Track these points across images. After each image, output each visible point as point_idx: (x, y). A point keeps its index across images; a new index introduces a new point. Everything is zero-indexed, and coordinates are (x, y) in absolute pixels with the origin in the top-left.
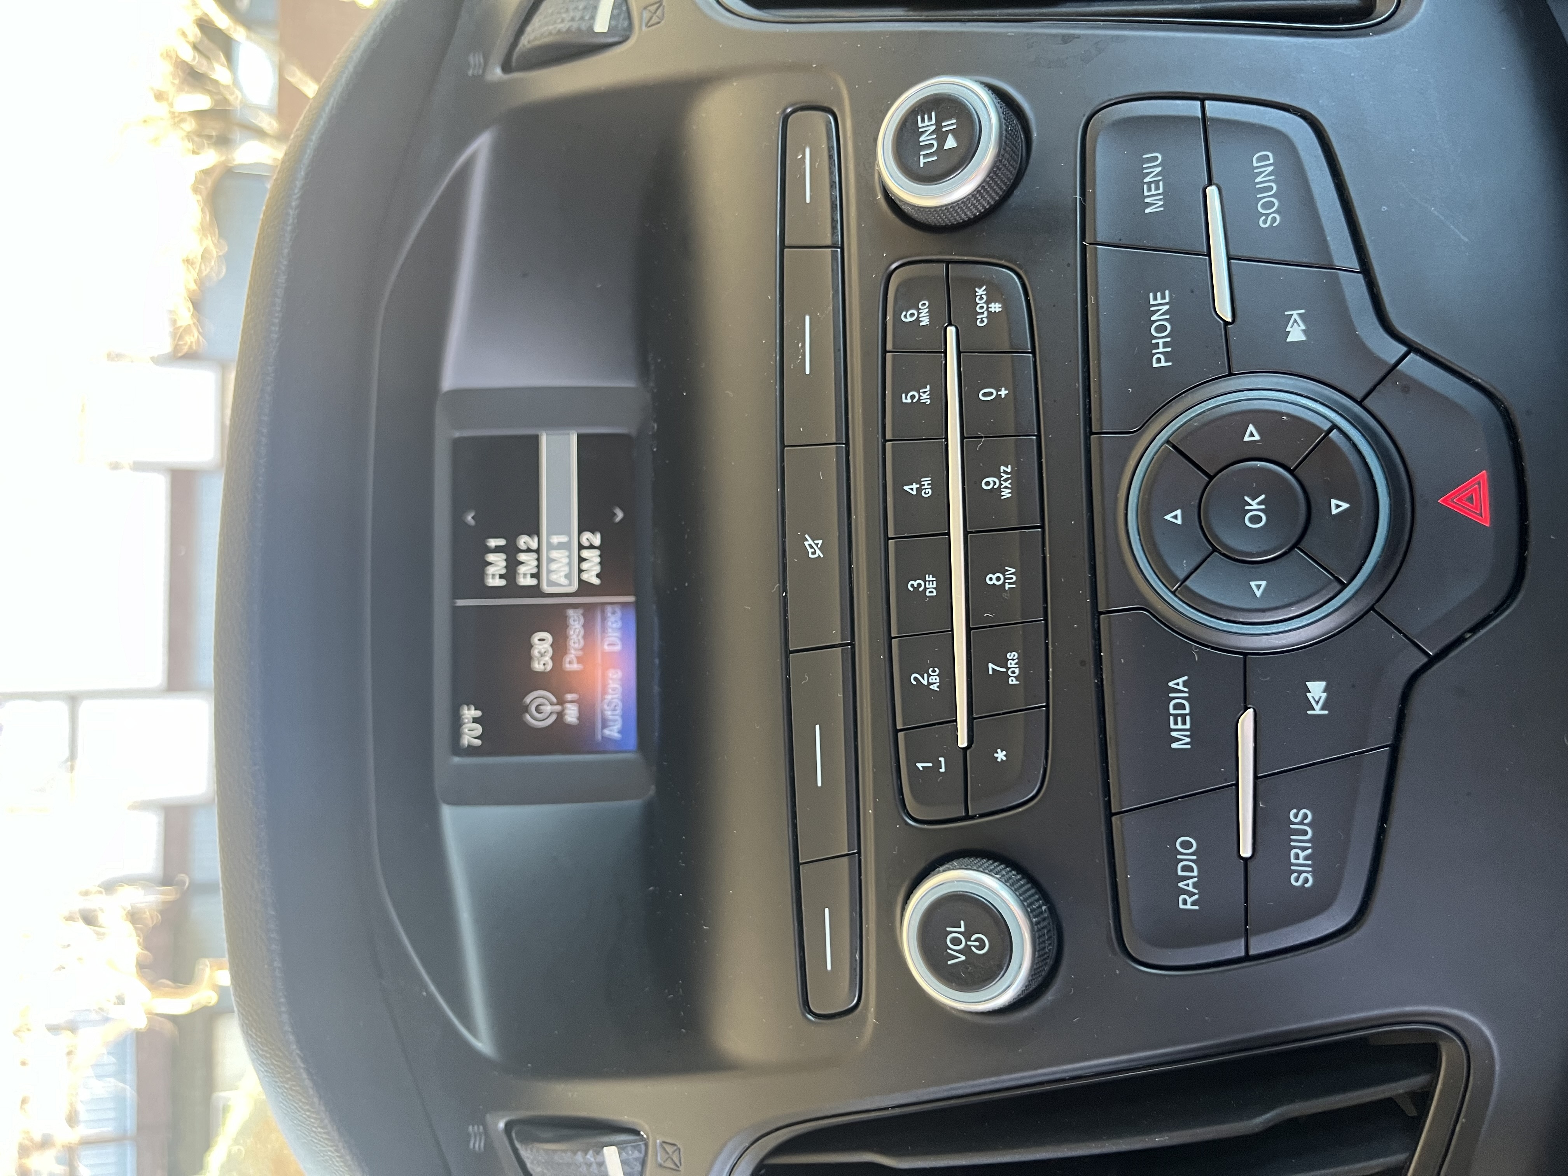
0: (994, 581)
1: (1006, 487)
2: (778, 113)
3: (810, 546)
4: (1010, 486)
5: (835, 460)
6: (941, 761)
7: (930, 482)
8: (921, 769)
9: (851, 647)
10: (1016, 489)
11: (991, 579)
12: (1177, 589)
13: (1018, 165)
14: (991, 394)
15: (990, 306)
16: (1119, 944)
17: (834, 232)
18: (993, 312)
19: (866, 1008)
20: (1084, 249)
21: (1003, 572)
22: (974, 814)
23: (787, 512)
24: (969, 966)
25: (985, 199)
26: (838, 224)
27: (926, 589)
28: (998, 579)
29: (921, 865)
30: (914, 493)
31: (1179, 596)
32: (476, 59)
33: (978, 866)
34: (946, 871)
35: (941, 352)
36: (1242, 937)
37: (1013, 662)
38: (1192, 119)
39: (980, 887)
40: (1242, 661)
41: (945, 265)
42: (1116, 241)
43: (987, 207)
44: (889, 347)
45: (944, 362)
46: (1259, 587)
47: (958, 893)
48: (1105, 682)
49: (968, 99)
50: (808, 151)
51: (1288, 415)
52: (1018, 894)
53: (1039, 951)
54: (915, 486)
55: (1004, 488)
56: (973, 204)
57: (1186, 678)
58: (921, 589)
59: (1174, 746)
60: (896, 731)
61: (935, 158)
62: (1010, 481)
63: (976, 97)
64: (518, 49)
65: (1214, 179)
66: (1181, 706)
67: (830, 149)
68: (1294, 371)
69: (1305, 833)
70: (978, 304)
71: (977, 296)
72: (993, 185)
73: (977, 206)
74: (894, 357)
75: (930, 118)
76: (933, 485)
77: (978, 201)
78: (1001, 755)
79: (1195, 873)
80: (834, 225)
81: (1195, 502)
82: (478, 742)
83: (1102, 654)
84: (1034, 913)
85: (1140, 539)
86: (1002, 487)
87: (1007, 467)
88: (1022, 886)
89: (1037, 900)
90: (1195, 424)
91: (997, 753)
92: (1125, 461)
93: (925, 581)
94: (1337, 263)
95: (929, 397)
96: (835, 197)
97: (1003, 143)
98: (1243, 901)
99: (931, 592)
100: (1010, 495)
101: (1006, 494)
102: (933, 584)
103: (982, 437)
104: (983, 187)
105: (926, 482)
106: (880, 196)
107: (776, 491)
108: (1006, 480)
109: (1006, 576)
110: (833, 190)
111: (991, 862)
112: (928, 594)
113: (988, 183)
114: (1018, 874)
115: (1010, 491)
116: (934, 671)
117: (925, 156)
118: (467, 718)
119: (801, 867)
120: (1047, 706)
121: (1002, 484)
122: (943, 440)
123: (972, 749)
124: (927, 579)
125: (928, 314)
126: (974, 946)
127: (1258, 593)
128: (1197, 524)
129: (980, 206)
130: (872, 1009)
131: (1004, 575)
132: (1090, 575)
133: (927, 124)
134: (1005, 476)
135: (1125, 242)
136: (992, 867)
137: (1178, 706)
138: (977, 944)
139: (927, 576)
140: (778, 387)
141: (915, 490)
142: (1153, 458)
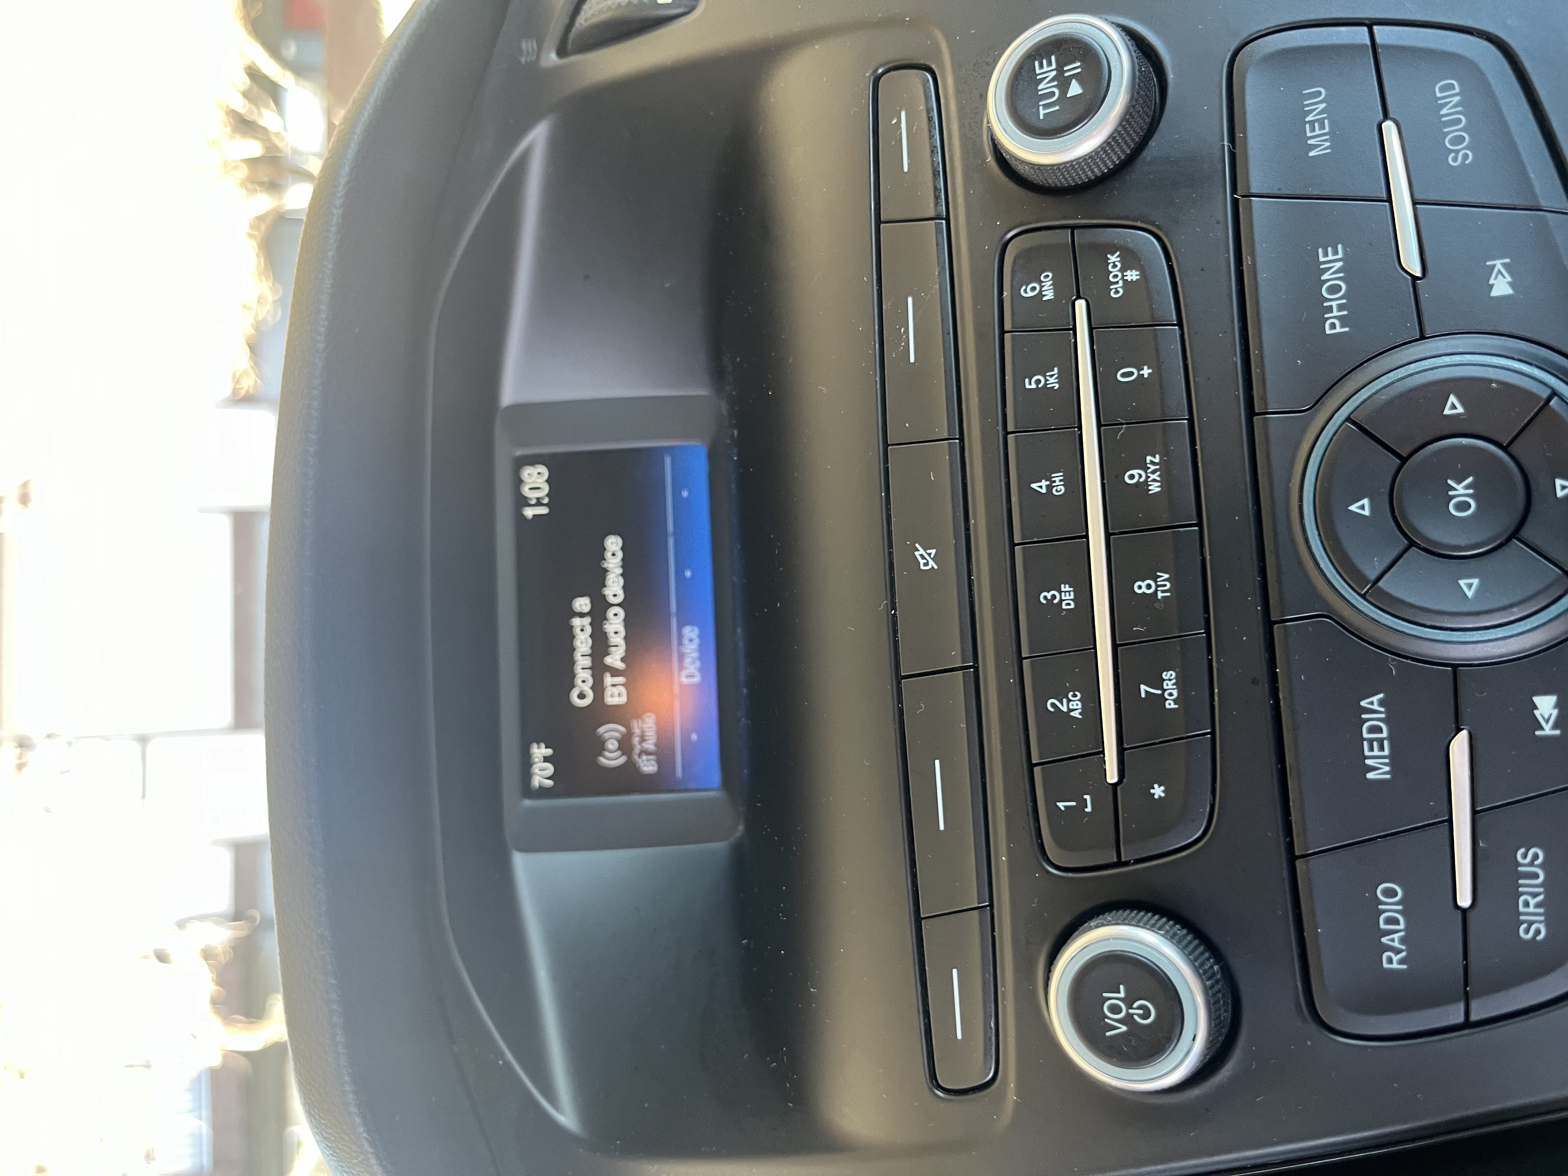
0: (1144, 590)
1: (1154, 480)
2: (868, 74)
3: (922, 556)
4: (1158, 479)
5: (947, 457)
6: (1086, 800)
7: (1062, 478)
8: (1063, 809)
9: (973, 671)
10: (1167, 480)
11: (1140, 587)
12: (1367, 591)
13: (1152, 112)
14: (1132, 374)
15: (1125, 274)
16: (1310, 1012)
17: (938, 202)
18: (1129, 280)
19: (1005, 1083)
20: (1235, 202)
21: (1155, 578)
22: (1128, 859)
23: (893, 520)
24: (1131, 1038)
25: (1116, 153)
26: (944, 194)
27: (1061, 600)
28: (1149, 587)
29: (1066, 919)
30: (1044, 491)
31: (1371, 600)
32: (529, 45)
33: (1137, 921)
34: (1099, 927)
35: (1070, 329)
36: (1461, 1000)
37: (1170, 683)
38: (1359, 47)
39: (1141, 946)
40: (1451, 675)
41: (1070, 230)
42: (1275, 192)
43: (1117, 162)
44: (1008, 326)
45: (1073, 340)
46: (1470, 586)
47: (1116, 953)
48: (1282, 703)
49: (1095, 39)
50: (903, 114)
51: (1497, 382)
52: (1186, 952)
53: (1215, 1019)
54: (1044, 483)
55: (1150, 481)
56: (1102, 159)
57: (1381, 696)
58: (1055, 601)
59: (1370, 776)
60: (1031, 766)
61: (1057, 108)
62: (1158, 473)
63: (1103, 35)
64: (574, 30)
65: (1390, 113)
66: (1378, 730)
67: (929, 111)
68: (1501, 329)
69: (1536, 876)
70: (1111, 272)
71: (1110, 263)
72: (1125, 135)
73: (1106, 161)
74: (1013, 338)
75: (1049, 64)
76: (1066, 482)
77: (1108, 155)
78: (1158, 791)
79: (1402, 926)
80: (937, 194)
81: (1386, 490)
82: (550, 783)
83: (1277, 670)
84: (1207, 975)
85: (1319, 535)
86: (1149, 480)
87: (1155, 457)
88: (1190, 943)
89: (1208, 959)
90: (1383, 398)
91: (1154, 788)
92: (1298, 444)
93: (1060, 592)
94: (1543, 203)
95: (1057, 381)
96: (937, 163)
97: (1137, 86)
98: (1461, 958)
99: (1069, 604)
100: (1159, 489)
101: (1155, 488)
102: (1070, 595)
103: (1122, 424)
104: (1114, 139)
105: (1058, 478)
106: (990, 159)
107: (879, 496)
108: (1154, 472)
109: (1159, 583)
110: (934, 155)
111: (1150, 915)
112: (1064, 607)
113: (1119, 133)
114: (1183, 928)
115: (1159, 484)
116: (1075, 696)
117: (1046, 106)
118: (537, 757)
119: (923, 922)
120: (1213, 733)
121: (1149, 477)
122: (1076, 429)
123: (1123, 784)
124: (1063, 589)
125: (1052, 287)
126: (1139, 1015)
127: (1470, 594)
128: (1389, 514)
129: (1110, 161)
130: (1012, 1084)
131: (1156, 582)
132: (1259, 579)
133: (1046, 70)
134: (1153, 468)
135: (1285, 192)
136: (1153, 921)
137: (1372, 729)
138: (1141, 1012)
139: (1063, 586)
140: (878, 379)
141: (1044, 487)
142: (1332, 439)
